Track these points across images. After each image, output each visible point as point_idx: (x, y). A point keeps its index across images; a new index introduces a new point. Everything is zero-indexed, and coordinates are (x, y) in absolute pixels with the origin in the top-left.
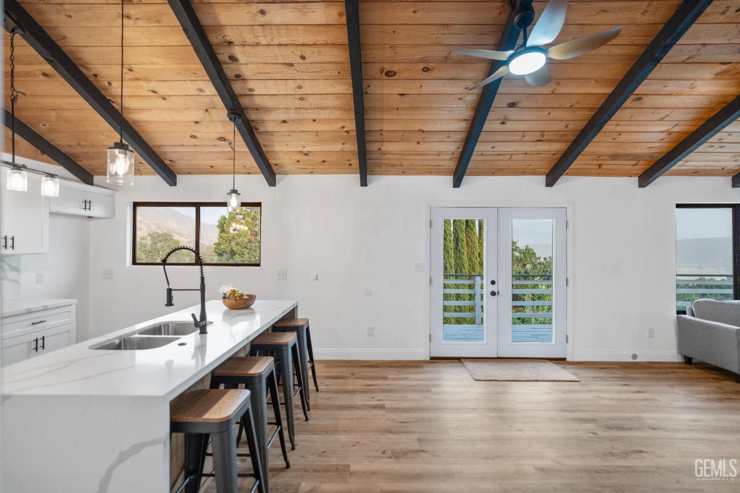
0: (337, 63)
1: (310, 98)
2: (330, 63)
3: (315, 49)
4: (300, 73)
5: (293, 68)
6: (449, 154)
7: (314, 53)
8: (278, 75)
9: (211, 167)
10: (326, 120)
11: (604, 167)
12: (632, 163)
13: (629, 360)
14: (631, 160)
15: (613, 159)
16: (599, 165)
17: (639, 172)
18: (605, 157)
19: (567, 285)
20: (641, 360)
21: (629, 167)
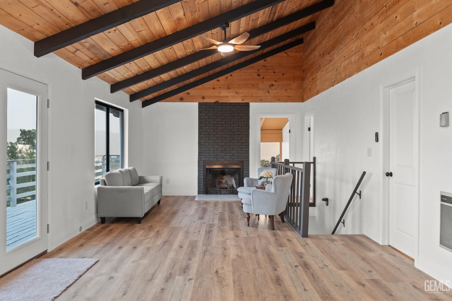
11: (78, 53)
12: (92, 56)
13: (78, 233)
14: (94, 54)
15: (88, 49)
16: (77, 50)
17: (86, 65)
18: (87, 45)
19: (48, 170)
20: (83, 230)
21: (87, 59)
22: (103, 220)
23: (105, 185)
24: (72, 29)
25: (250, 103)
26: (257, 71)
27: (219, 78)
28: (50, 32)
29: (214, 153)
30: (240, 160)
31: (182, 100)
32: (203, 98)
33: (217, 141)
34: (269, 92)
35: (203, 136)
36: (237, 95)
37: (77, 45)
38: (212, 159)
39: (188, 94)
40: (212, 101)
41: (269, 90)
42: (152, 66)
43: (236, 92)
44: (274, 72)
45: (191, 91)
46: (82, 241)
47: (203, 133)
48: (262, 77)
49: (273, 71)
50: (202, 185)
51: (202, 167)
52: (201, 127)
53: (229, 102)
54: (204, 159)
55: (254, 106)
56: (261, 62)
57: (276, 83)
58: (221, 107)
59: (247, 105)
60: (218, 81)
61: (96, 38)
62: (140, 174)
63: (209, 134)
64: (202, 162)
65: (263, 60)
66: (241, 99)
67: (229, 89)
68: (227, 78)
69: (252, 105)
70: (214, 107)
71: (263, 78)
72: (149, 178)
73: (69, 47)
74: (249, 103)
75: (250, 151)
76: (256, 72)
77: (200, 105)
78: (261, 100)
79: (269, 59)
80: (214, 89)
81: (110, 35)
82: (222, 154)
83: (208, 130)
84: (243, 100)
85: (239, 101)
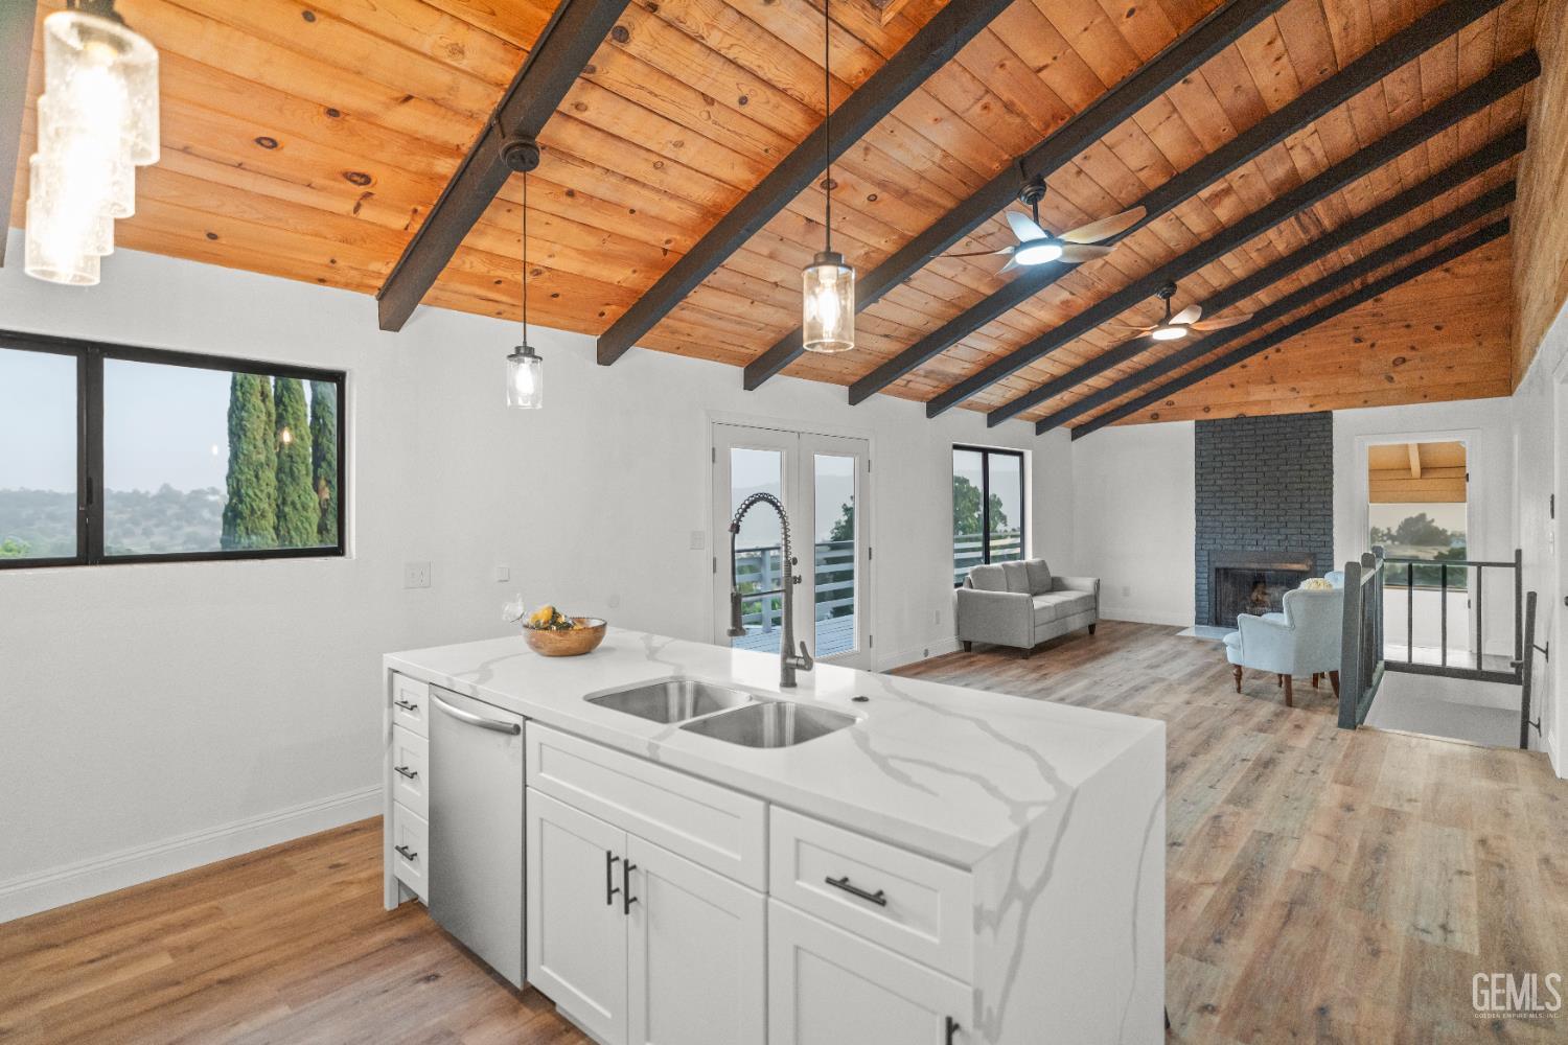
0: (780, 135)
1: (674, 170)
2: (771, 129)
3: (775, 99)
4: (710, 122)
5: (708, 108)
6: (774, 332)
7: (768, 102)
8: (671, 107)
9: (212, 236)
10: (657, 218)
11: (911, 385)
12: (936, 383)
13: (922, 658)
14: (938, 380)
15: (925, 377)
16: (909, 382)
17: (932, 396)
18: (922, 372)
19: (870, 558)
20: (931, 656)
21: (929, 388)
22: (967, 646)
23: (971, 587)
24: (892, 361)
25: (1334, 412)
26: (1352, 330)
27: (1246, 361)
28: (863, 372)
29: (1234, 533)
30: (1307, 550)
31: (1155, 418)
32: (1207, 409)
33: (1243, 506)
34: (1390, 379)
35: (1207, 495)
36: (1295, 395)
37: (907, 376)
38: (1231, 548)
39: (1171, 404)
40: (1229, 414)
41: (1393, 375)
42: (1055, 373)
43: (1294, 389)
44: (1408, 326)
45: (1177, 397)
46: (922, 669)
47: (1207, 488)
48: (1369, 343)
49: (1406, 323)
50: (1205, 604)
51: (1206, 564)
52: (1202, 475)
53: (1273, 413)
54: (1212, 547)
55: (1344, 420)
56: (1368, 305)
57: (1414, 353)
58: (1250, 427)
59: (1326, 417)
60: (1244, 367)
61: (931, 363)
62: (1053, 573)
63: (1221, 491)
64: (1206, 553)
65: (1370, 301)
66: (1308, 404)
67: (1272, 381)
68: (1266, 358)
69: (1337, 414)
70: (1235, 428)
71: (1373, 345)
72: (1070, 580)
73: (898, 381)
74: (1331, 412)
75: (1335, 530)
76: (1349, 334)
77: (1199, 424)
78: (1366, 402)
79: (1390, 296)
80: (1232, 386)
81: (950, 353)
82: (1257, 536)
83: (1219, 482)
84: (1311, 406)
85: (1302, 408)
